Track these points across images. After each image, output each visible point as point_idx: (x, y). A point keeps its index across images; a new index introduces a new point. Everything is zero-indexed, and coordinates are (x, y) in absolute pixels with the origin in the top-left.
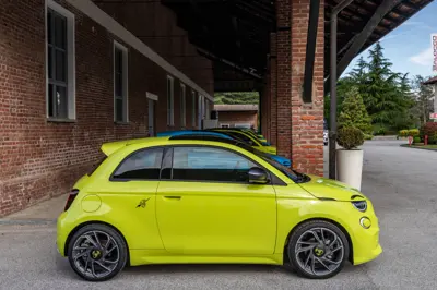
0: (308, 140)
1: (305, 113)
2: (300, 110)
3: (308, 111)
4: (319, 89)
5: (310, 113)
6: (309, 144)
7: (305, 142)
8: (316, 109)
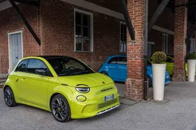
0: (133, 58)
1: (132, 45)
2: (130, 44)
3: (134, 44)
4: (138, 33)
5: (134, 45)
6: (133, 60)
7: (132, 59)
8: (137, 43)
